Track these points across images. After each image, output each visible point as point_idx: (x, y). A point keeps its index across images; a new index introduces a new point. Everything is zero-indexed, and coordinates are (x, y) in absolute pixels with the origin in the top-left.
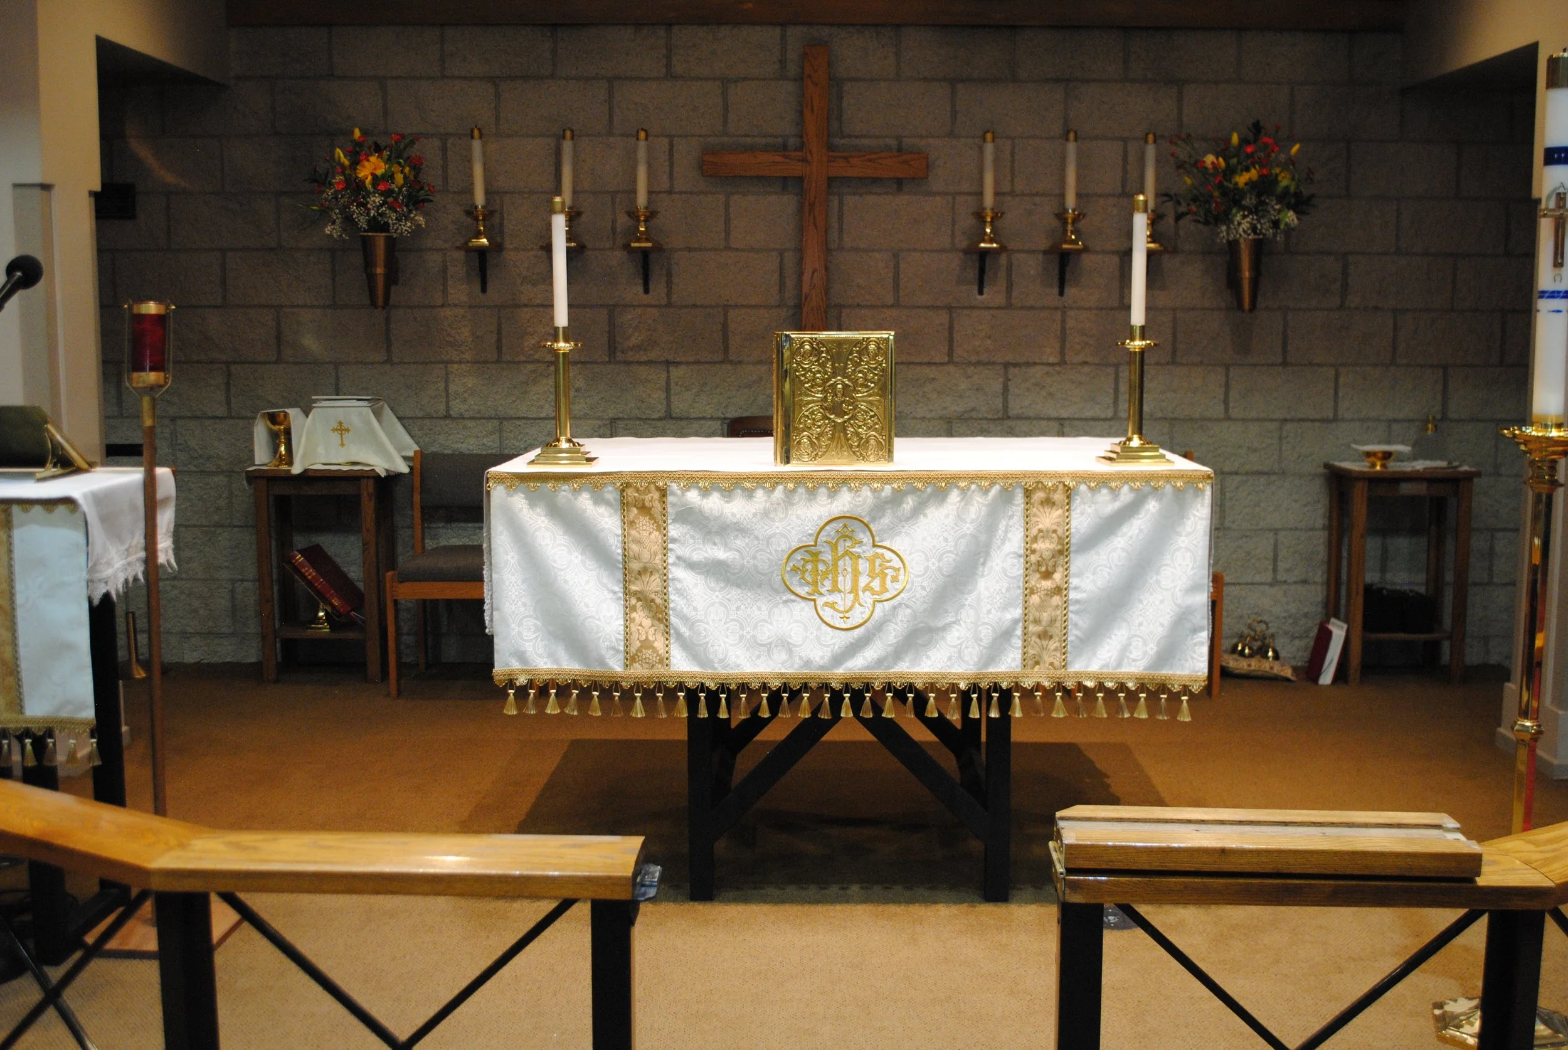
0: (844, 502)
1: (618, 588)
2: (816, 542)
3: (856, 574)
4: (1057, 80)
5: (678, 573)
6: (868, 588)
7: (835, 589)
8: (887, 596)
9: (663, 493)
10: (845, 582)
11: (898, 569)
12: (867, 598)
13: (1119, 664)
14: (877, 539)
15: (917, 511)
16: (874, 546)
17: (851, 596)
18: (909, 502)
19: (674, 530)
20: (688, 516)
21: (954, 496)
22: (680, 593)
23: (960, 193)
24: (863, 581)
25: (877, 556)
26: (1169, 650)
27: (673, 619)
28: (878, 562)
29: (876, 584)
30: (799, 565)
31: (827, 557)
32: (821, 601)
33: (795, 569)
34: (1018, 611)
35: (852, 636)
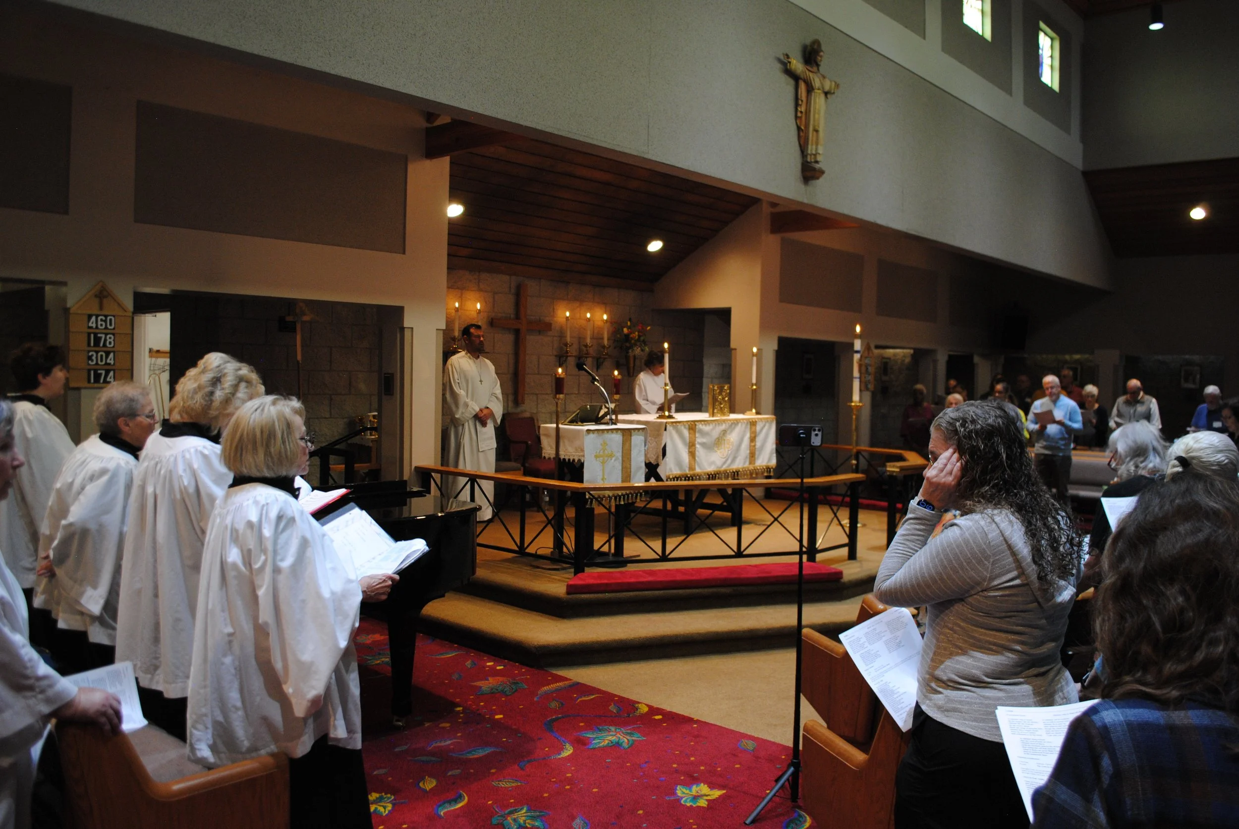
0: (723, 427)
1: (687, 450)
2: (719, 436)
5: (698, 446)
6: (726, 447)
7: (722, 448)
8: (730, 449)
9: (696, 425)
10: (723, 446)
11: (731, 443)
12: (726, 450)
13: (762, 463)
14: (728, 435)
15: (734, 428)
16: (727, 437)
17: (724, 450)
18: (733, 426)
19: (697, 435)
20: (701, 431)
21: (740, 424)
22: (698, 451)
24: (726, 445)
25: (728, 439)
26: (770, 460)
27: (696, 458)
28: (728, 441)
29: (728, 446)
31: (720, 440)
32: (720, 451)
33: (716, 444)
34: (748, 452)
35: (724, 460)
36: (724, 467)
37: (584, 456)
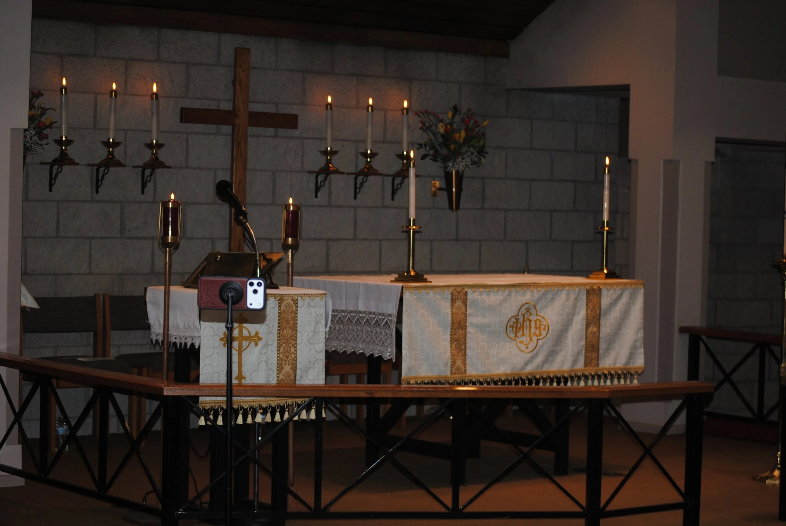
0: (528, 297)
1: (448, 337)
2: (518, 314)
3: (530, 327)
4: (354, 75)
5: (470, 329)
6: (535, 334)
7: (523, 334)
8: (541, 337)
9: (466, 294)
10: (527, 332)
11: (545, 326)
12: (534, 338)
13: (615, 364)
14: (538, 312)
15: (552, 300)
16: (537, 315)
17: (529, 339)
18: (550, 296)
19: (470, 311)
20: (475, 304)
21: (564, 294)
22: (471, 339)
23: (307, 138)
24: (533, 330)
25: (537, 319)
26: (631, 357)
27: (468, 351)
28: (538, 322)
29: (537, 332)
30: (512, 325)
31: (521, 319)
32: (518, 341)
33: (510, 326)
34: (583, 343)
35: (530, 355)
36: (529, 369)
37: (199, 337)
